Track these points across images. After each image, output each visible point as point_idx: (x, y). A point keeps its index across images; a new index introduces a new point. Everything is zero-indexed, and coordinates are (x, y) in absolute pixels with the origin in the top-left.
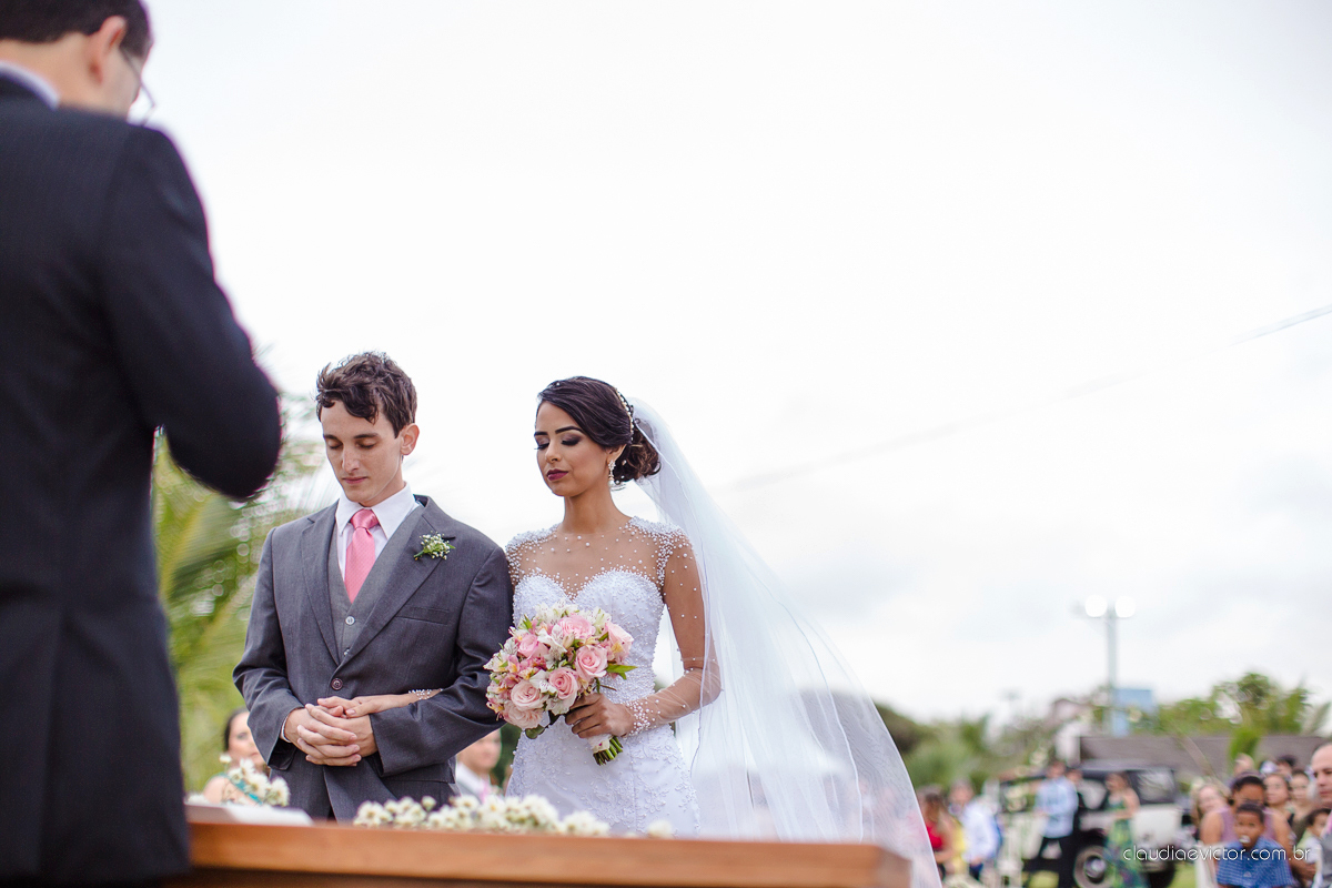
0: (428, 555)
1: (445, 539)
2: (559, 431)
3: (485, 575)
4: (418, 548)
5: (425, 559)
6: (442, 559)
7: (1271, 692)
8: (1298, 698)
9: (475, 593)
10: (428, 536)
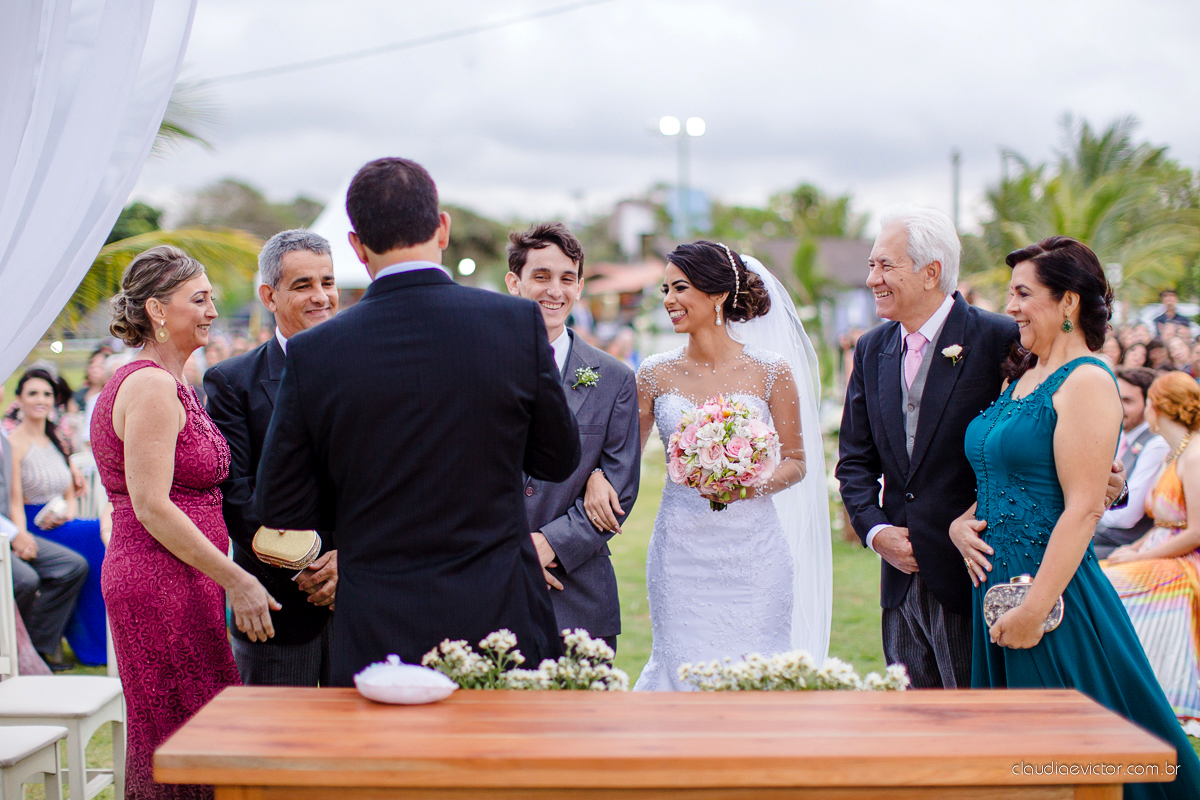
0: (582, 384)
1: (594, 370)
2: (674, 284)
3: (625, 394)
4: (575, 380)
5: (581, 387)
6: (593, 386)
7: (820, 202)
8: (842, 206)
9: (618, 408)
10: (581, 370)
